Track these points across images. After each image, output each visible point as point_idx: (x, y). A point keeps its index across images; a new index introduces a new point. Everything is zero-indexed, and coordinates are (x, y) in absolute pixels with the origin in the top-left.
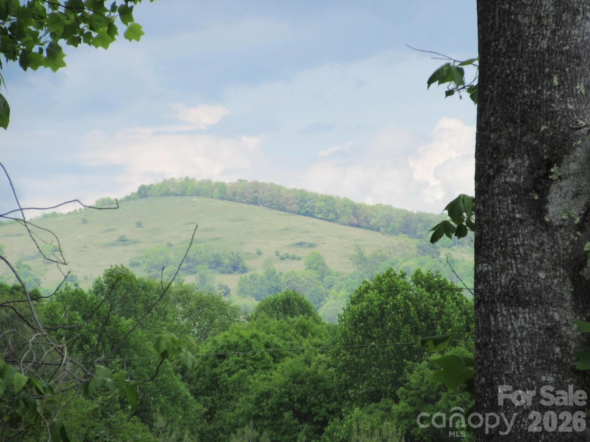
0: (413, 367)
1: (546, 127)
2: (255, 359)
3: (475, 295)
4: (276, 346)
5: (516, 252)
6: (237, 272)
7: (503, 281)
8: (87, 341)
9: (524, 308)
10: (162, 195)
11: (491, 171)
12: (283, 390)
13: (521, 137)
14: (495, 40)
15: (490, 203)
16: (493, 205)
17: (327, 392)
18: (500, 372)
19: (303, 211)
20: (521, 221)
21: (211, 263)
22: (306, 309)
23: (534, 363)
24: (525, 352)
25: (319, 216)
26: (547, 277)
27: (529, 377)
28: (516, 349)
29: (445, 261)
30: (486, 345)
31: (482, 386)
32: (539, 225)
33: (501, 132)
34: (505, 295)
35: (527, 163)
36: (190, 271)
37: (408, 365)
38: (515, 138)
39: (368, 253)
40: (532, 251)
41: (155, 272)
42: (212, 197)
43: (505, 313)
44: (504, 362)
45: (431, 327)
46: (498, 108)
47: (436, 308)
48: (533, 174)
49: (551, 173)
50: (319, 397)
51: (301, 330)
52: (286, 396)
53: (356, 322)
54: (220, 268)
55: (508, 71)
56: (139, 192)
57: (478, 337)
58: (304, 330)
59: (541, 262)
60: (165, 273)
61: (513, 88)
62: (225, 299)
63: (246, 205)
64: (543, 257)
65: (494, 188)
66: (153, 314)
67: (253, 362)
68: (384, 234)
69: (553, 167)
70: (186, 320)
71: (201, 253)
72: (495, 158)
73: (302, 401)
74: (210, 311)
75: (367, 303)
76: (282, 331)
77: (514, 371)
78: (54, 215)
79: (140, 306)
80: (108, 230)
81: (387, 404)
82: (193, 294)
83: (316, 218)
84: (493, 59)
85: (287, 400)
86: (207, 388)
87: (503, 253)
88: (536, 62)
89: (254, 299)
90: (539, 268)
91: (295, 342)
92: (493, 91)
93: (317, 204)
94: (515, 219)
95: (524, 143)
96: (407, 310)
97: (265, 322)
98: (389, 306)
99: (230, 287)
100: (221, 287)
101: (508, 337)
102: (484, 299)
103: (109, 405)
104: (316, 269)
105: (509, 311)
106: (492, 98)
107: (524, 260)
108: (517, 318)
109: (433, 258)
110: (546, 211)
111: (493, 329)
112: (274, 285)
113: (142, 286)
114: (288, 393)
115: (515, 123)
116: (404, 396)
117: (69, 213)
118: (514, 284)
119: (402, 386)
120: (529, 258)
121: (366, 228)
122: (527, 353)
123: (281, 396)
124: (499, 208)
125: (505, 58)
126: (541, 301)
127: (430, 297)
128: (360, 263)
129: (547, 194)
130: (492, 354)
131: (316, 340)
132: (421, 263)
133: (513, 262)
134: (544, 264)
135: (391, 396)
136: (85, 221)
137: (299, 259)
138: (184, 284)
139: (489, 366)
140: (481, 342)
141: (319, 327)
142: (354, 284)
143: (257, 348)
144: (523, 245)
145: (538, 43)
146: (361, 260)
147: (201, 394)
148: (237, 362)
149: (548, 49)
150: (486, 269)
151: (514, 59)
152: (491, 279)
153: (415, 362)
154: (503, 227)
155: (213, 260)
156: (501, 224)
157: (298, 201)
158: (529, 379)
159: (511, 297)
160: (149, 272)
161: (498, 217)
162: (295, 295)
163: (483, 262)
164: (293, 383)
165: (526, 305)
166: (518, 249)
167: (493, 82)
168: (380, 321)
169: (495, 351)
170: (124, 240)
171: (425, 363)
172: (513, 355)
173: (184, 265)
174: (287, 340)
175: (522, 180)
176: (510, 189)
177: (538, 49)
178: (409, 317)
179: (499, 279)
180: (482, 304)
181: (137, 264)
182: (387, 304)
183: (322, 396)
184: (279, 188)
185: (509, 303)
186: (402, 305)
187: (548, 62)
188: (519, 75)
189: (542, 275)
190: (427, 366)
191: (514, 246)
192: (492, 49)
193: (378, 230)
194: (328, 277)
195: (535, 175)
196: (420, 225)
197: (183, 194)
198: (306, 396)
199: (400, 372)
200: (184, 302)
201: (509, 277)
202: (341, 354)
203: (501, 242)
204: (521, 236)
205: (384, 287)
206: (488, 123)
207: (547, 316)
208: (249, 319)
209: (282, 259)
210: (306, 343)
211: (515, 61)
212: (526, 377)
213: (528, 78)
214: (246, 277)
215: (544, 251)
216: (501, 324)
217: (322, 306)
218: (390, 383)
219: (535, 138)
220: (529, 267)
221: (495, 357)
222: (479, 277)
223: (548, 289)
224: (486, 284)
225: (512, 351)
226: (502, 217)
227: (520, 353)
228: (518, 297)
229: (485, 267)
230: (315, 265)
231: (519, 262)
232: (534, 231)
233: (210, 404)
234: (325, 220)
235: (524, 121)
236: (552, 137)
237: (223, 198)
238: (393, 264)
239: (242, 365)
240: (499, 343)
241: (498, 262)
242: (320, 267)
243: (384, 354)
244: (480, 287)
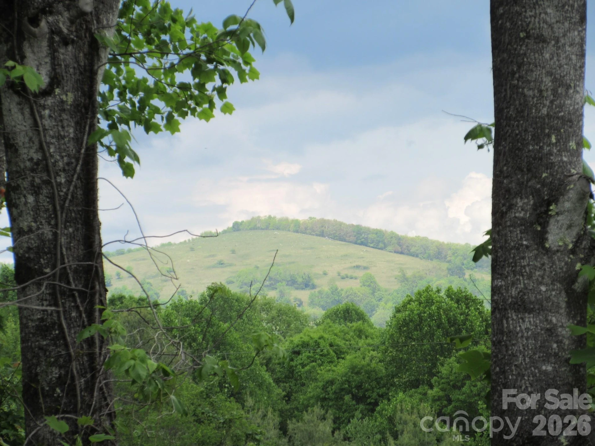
0: (444, 362)
1: (546, 175)
2: (321, 355)
3: (492, 304)
4: (338, 345)
5: (524, 271)
6: (308, 288)
7: (513, 293)
8: (195, 340)
9: (529, 313)
10: (251, 229)
11: (504, 209)
12: (344, 378)
13: (527, 182)
14: (507, 108)
15: (504, 233)
16: (506, 235)
17: (378, 380)
18: (511, 363)
19: (359, 241)
20: (527, 247)
21: (288, 281)
22: (361, 317)
23: (537, 356)
24: (530, 348)
25: (372, 245)
26: (547, 290)
27: (533, 366)
28: (523, 345)
29: (469, 280)
30: (500, 342)
31: (497, 373)
32: (541, 250)
33: (512, 178)
34: (515, 304)
35: (532, 202)
36: (272, 287)
37: (440, 360)
38: (523, 183)
39: (409, 274)
40: (536, 270)
41: (246, 288)
42: (289, 231)
43: (515, 317)
44: (513, 355)
45: (459, 331)
46: (509, 160)
47: (462, 317)
48: (536, 211)
49: (550, 210)
50: (371, 384)
51: (358, 333)
52: (347, 383)
53: (400, 327)
54: (296, 286)
55: (517, 132)
56: (233, 227)
57: (494, 336)
58: (360, 333)
59: (543, 278)
60: (253, 289)
61: (521, 144)
62: (299, 309)
63: (315, 237)
64: (544, 274)
65: (506, 222)
66: (244, 320)
67: (321, 357)
68: (421, 259)
69: (551, 205)
70: (269, 324)
71: (280, 274)
72: (507, 198)
73: (359, 387)
74: (288, 318)
75: (409, 312)
76: (343, 334)
77: (521, 363)
78: (170, 244)
79: (234, 314)
80: (210, 256)
81: (424, 390)
82: (275, 305)
83: (369, 247)
84: (505, 122)
85: (347, 386)
86: (286, 377)
87: (513, 271)
88: (539, 125)
89: (321, 309)
90: (541, 283)
91: (352, 342)
92: (505, 147)
93: (370, 236)
94: (522, 245)
95: (529, 187)
96: (440, 318)
97: (330, 327)
98: (426, 315)
99: (303, 300)
100: (296, 299)
101: (517, 336)
102: (498, 307)
103: (212, 389)
104: (369, 286)
105: (517, 316)
106: (505, 153)
107: (530, 277)
108: (524, 321)
109: (460, 277)
110: (547, 239)
111: (505, 330)
112: (337, 298)
113: (236, 298)
114: (348, 381)
115: (522, 171)
116: (437, 383)
117: (181, 243)
118: (522, 296)
119: (436, 376)
120: (534, 275)
121: (408, 254)
122: (532, 349)
123: (343, 383)
124: (511, 237)
125: (515, 122)
126: (542, 309)
127: (458, 307)
128: (403, 281)
129: (547, 226)
130: (504, 349)
131: (369, 341)
132: (451, 282)
133: (521, 278)
134: (545, 280)
135: (427, 384)
136: (192, 249)
137: (356, 278)
138: (267, 297)
139: (502, 358)
140: (496, 340)
141: (372, 331)
142: (398, 298)
143: (324, 346)
144: (528, 265)
145: (540, 110)
146: (404, 279)
147: (280, 381)
148: (308, 357)
149: (548, 115)
150: (500, 284)
151: (522, 122)
152: (504, 291)
153: (445, 357)
154: (513, 251)
155: (289, 279)
156: (511, 249)
157: (355, 234)
158: (533, 368)
159: (520, 305)
160: (241, 288)
161: (509, 244)
162: (353, 306)
163: (498, 278)
164: (352, 373)
165: (530, 311)
166: (525, 269)
167: (505, 140)
168: (419, 326)
169: (507, 347)
170: (222, 264)
171: (453, 358)
172: (520, 350)
173: (267, 283)
174: (347, 341)
175: (528, 215)
176: (519, 222)
177: (540, 114)
178: (441, 323)
179: (510, 292)
180: (497, 311)
181: (232, 282)
182: (425, 313)
183: (374, 384)
184: (341, 224)
185: (518, 309)
186: (436, 314)
187: (548, 125)
188: (525, 135)
189: (543, 288)
190: (455, 361)
191: (521, 266)
192: (505, 115)
193: (417, 256)
194: (379, 292)
195: (538, 211)
196: (450, 252)
197: (267, 228)
198: (362, 383)
199: (434, 365)
200: (268, 311)
201: (518, 290)
202: (389, 352)
203: (512, 263)
204: (527, 258)
205: (423, 299)
206: (501, 171)
207: (547, 320)
208: (317, 325)
209: (343, 278)
210: (361, 343)
211: (523, 123)
212: (530, 367)
213: (532, 137)
214: (315, 292)
215: (545, 270)
216: (511, 327)
217: (374, 315)
218: (426, 373)
219: (538, 183)
220: (533, 283)
221: (507, 351)
222: (495, 290)
223: (548, 299)
224: (500, 295)
225: (520, 347)
226: (512, 244)
227: (526, 349)
228: (524, 306)
229: (499, 283)
230: (368, 284)
231: (525, 278)
232: (537, 254)
233: (288, 389)
234: (376, 248)
235: (529, 170)
236: (551, 182)
237: (297, 232)
238: (429, 282)
239: (312, 359)
240: (510, 341)
241: (509, 278)
242: (372, 285)
243: (421, 352)
244: (495, 298)
